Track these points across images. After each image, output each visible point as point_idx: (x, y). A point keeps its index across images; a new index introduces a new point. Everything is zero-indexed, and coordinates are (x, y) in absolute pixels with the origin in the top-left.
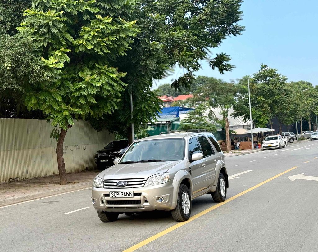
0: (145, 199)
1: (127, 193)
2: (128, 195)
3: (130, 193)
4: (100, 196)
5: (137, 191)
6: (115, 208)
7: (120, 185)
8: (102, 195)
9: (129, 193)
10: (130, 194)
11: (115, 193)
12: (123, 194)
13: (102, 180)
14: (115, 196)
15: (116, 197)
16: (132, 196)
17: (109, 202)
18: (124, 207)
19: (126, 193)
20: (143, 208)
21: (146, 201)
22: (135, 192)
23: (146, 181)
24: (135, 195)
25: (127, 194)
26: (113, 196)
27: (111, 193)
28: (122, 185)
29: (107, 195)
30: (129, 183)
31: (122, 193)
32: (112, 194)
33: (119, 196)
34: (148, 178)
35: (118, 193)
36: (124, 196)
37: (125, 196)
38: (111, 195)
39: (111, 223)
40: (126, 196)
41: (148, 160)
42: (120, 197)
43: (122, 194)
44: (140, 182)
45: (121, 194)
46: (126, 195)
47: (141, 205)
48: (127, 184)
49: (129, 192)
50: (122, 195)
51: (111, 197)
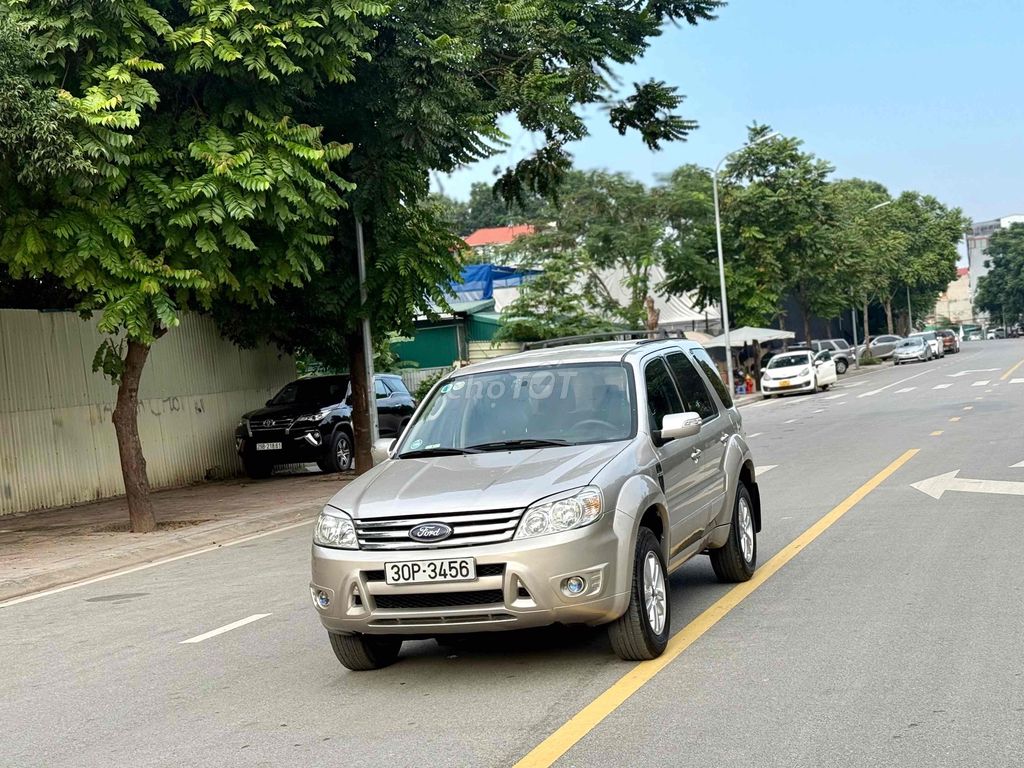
0: (519, 585)
1: (452, 565)
2: (454, 572)
3: (464, 564)
4: (346, 579)
5: (487, 555)
6: (405, 620)
7: (423, 537)
8: (356, 574)
9: (457, 565)
10: (461, 568)
11: (406, 569)
12: (438, 571)
13: (352, 520)
14: (406, 576)
15: (411, 580)
16: (472, 575)
17: (381, 601)
18: (439, 618)
19: (446, 566)
20: (514, 617)
21: (523, 593)
22: (480, 562)
23: (520, 518)
24: (483, 570)
25: (451, 568)
26: (396, 577)
27: (389, 566)
28: (432, 537)
29: (378, 575)
30: (458, 530)
31: (432, 567)
32: (396, 569)
33: (420, 578)
34: (526, 509)
35: (416, 568)
36: (442, 578)
37: (445, 575)
38: (390, 574)
39: (379, 672)
40: (449, 578)
41: (507, 444)
42: (423, 582)
43: (434, 571)
44: (504, 523)
45: (429, 571)
46: (448, 572)
47: (504, 608)
48: (449, 530)
49: (459, 561)
50: (433, 575)
51: (390, 580)
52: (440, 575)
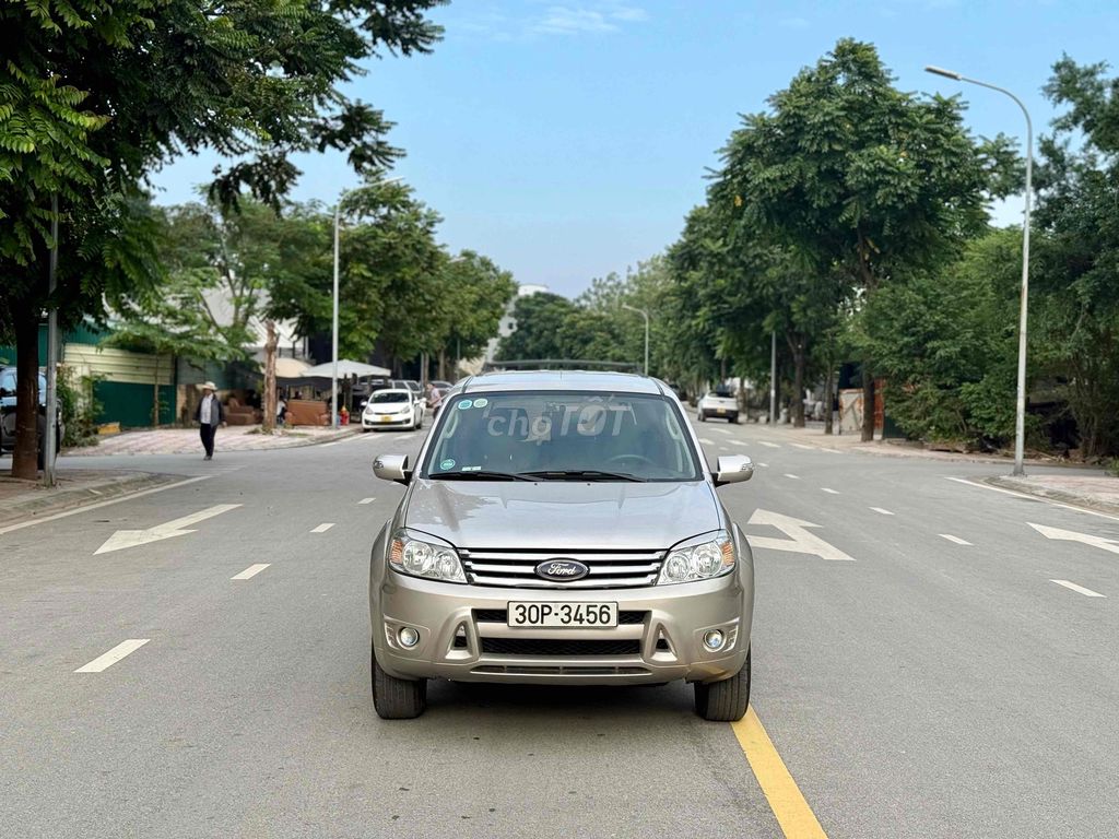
0: (661, 636)
1: (591, 609)
2: (592, 617)
3: (604, 609)
4: (449, 621)
5: (631, 600)
6: (512, 668)
7: (555, 575)
8: (467, 613)
9: (597, 610)
10: (601, 613)
11: (534, 610)
12: (572, 615)
13: (455, 548)
14: (534, 619)
15: (539, 624)
16: (613, 621)
17: (490, 645)
18: (557, 668)
19: (583, 611)
20: (650, 671)
21: (662, 645)
22: (621, 609)
23: (661, 560)
24: (626, 617)
25: (588, 613)
26: (521, 619)
27: (512, 607)
28: (566, 576)
29: (500, 615)
30: (594, 570)
31: (566, 610)
32: (521, 610)
33: (550, 621)
34: (668, 551)
35: (546, 610)
36: (577, 624)
37: (581, 620)
38: (514, 615)
40: (585, 624)
42: (554, 626)
43: (568, 614)
44: (641, 565)
45: (562, 614)
46: (584, 616)
47: (641, 661)
48: (585, 568)
49: (599, 605)
50: (566, 618)
51: (512, 622)
52: (575, 619)
